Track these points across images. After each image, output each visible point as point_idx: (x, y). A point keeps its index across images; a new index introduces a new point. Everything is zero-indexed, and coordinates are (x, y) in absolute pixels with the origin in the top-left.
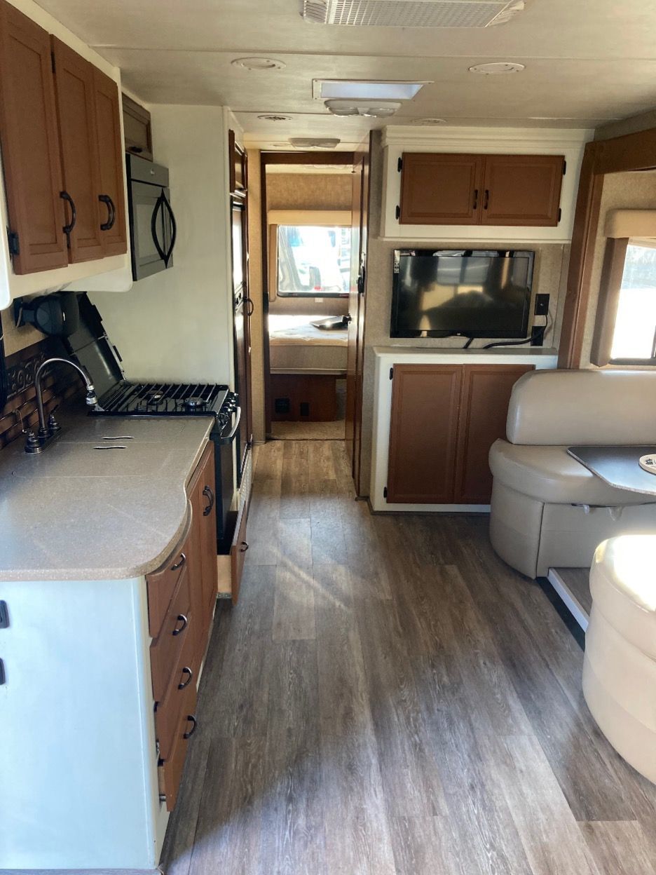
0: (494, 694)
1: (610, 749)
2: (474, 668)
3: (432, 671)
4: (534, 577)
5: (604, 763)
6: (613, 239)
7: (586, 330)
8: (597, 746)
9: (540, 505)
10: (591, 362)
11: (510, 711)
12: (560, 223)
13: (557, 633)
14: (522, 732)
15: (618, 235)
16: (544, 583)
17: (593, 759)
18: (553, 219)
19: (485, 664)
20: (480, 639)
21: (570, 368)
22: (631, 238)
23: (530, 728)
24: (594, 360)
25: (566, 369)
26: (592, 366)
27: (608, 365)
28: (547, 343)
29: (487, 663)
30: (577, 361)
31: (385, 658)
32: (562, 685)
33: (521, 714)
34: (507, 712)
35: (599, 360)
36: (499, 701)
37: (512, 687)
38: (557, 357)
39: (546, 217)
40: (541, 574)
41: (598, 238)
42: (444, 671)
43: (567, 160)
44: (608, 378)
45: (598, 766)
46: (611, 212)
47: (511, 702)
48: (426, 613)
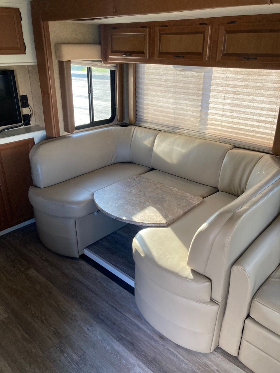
0: (105, 348)
1: (172, 344)
2: (85, 336)
3: (64, 356)
4: (78, 257)
5: (176, 355)
6: (63, 61)
7: (59, 114)
8: (167, 346)
9: (73, 220)
10: (65, 131)
11: (120, 354)
12: (27, 52)
13: (107, 285)
14: (134, 366)
15: (65, 59)
16: (84, 257)
17: (171, 356)
18: (22, 50)
19: (88, 329)
20: (75, 313)
21: (55, 137)
22: (72, 61)
23: (135, 358)
24: (67, 129)
25: (53, 138)
26: (66, 133)
27: (75, 131)
28: (33, 123)
29: (89, 328)
30: (58, 132)
31: (30, 366)
32: (129, 317)
33: (125, 352)
34: (118, 356)
35: (70, 129)
36: (111, 351)
37: (111, 337)
38: (45, 131)
39: (17, 48)
40: (81, 253)
41: (53, 61)
42: (70, 351)
43: (21, 11)
44: (77, 138)
45: (175, 359)
46: (58, 45)
47: (116, 347)
48: (35, 313)
